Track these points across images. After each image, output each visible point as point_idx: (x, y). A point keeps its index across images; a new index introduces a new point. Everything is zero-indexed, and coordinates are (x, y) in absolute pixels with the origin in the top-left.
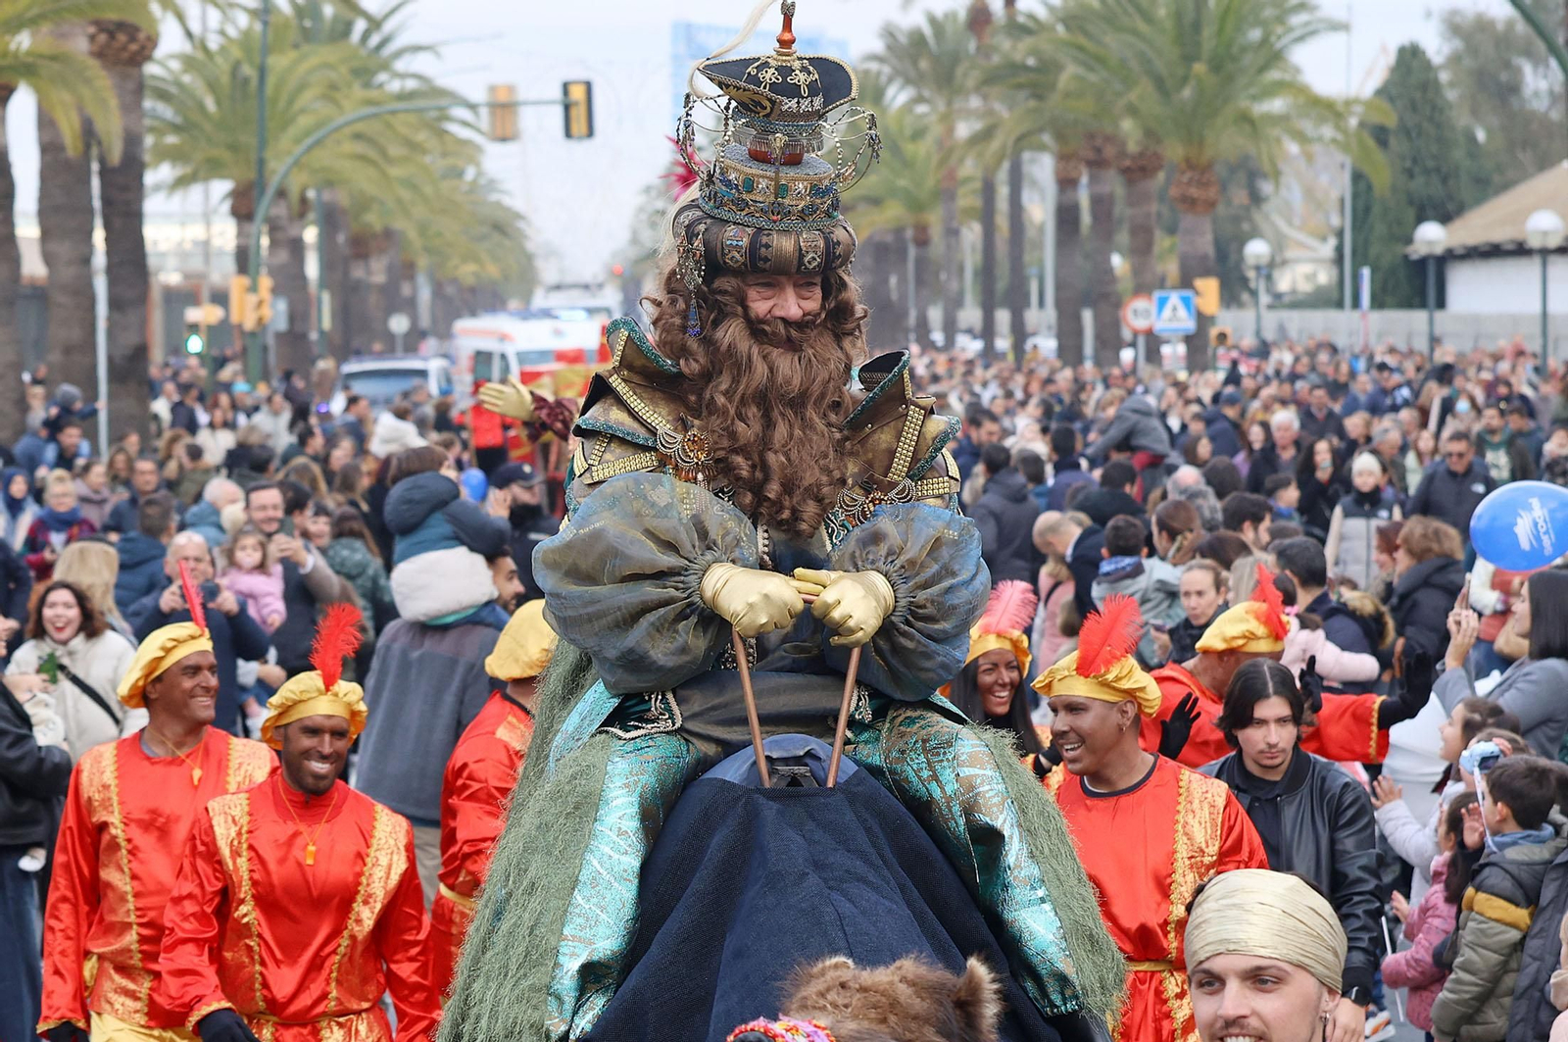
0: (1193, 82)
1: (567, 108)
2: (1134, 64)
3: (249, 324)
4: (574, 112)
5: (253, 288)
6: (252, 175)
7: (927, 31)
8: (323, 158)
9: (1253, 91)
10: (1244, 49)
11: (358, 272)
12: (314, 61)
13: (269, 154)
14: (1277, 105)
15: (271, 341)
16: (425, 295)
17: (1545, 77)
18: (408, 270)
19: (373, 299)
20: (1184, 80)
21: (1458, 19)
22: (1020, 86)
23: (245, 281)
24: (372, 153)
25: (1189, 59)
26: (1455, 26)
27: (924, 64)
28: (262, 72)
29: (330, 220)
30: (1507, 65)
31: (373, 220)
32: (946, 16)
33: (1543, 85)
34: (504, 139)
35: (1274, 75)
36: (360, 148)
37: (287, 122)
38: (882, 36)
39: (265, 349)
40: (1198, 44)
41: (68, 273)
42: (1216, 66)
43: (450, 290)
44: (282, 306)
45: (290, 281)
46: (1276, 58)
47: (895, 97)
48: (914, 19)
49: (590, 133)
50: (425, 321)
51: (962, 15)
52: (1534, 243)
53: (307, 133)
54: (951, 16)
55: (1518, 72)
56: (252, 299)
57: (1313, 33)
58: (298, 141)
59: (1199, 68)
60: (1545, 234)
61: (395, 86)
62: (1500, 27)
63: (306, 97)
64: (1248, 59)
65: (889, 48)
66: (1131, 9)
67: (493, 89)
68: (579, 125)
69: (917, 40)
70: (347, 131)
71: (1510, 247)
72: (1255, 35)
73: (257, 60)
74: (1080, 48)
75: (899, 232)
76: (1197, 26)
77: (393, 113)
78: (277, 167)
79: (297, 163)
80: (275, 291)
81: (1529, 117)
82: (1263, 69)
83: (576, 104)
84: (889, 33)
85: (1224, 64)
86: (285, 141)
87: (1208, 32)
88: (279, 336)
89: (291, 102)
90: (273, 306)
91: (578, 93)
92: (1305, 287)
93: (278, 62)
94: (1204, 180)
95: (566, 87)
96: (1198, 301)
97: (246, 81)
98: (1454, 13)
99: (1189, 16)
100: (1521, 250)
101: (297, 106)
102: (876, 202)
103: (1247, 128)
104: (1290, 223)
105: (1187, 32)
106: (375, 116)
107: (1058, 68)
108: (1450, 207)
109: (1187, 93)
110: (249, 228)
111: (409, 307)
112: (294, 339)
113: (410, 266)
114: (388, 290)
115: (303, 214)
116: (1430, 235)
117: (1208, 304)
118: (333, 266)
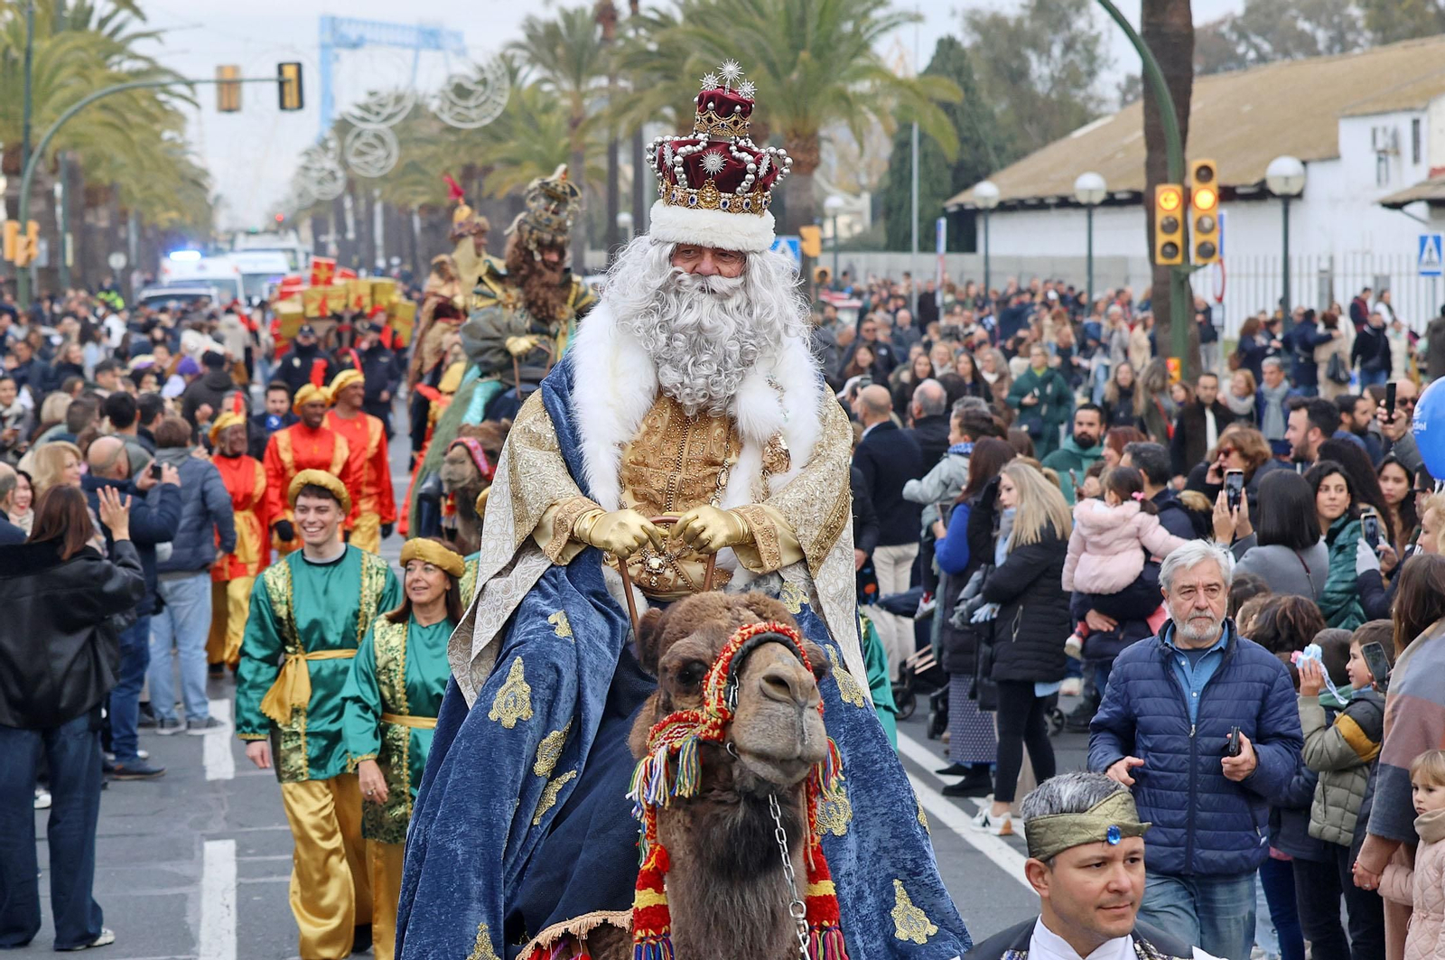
0: (800, 67)
1: (282, 84)
2: (751, 52)
3: (20, 260)
4: (287, 88)
5: (23, 231)
6: (20, 138)
7: (561, 24)
8: (78, 125)
9: (845, 74)
10: (840, 39)
11: (90, 219)
12: (70, 44)
13: (33, 121)
14: (863, 86)
15: (34, 274)
16: (133, 238)
17: (1048, 64)
18: (121, 218)
19: (99, 240)
20: (793, 65)
21: (977, 17)
22: (654, 69)
23: (16, 225)
24: (117, 121)
25: (796, 48)
26: (974, 23)
27: (560, 51)
28: (28, 53)
29: (73, 175)
30: (1019, 56)
31: (102, 175)
32: (576, 11)
33: (1046, 71)
34: (230, 110)
35: (861, 62)
36: (107, 117)
37: (47, 97)
38: (523, 27)
39: (30, 281)
40: (803, 36)
42: (818, 53)
43: (150, 234)
44: (43, 246)
45: (48, 230)
46: (862, 47)
47: (526, 76)
48: (551, 15)
49: (301, 105)
50: (134, 261)
51: (590, 10)
52: (1083, 199)
53: (66, 104)
54: (582, 11)
55: (1025, 61)
56: (23, 240)
57: (895, 25)
58: (58, 110)
59: (804, 55)
60: (1091, 191)
61: (127, 65)
62: (1012, 23)
63: (64, 75)
64: (844, 48)
65: (530, 37)
66: (750, 7)
67: (220, 69)
68: (291, 100)
69: (552, 30)
70: (97, 103)
71: (1033, 202)
72: (848, 27)
73: (24, 43)
74: (709, 39)
76: (802, 22)
77: (134, 87)
78: (41, 133)
79: (57, 131)
80: (41, 234)
81: (1034, 97)
82: (854, 56)
83: (289, 81)
84: (530, 26)
85: (824, 51)
86: (47, 111)
87: (811, 25)
88: (40, 270)
89: (52, 76)
90: (38, 247)
91: (290, 73)
92: (844, 234)
93: (42, 45)
94: (809, 146)
95: (280, 67)
96: (804, 245)
97: (15, 62)
98: (975, 12)
99: (797, 13)
100: (1065, 203)
101: (57, 81)
103: (844, 104)
104: (829, 181)
105: (796, 27)
106: (120, 91)
107: (685, 55)
108: (981, 169)
109: (795, 76)
110: (17, 181)
111: (123, 246)
112: (49, 273)
113: (124, 214)
114: (111, 233)
115: (54, 172)
116: (986, 192)
117: (812, 248)
118: (74, 213)
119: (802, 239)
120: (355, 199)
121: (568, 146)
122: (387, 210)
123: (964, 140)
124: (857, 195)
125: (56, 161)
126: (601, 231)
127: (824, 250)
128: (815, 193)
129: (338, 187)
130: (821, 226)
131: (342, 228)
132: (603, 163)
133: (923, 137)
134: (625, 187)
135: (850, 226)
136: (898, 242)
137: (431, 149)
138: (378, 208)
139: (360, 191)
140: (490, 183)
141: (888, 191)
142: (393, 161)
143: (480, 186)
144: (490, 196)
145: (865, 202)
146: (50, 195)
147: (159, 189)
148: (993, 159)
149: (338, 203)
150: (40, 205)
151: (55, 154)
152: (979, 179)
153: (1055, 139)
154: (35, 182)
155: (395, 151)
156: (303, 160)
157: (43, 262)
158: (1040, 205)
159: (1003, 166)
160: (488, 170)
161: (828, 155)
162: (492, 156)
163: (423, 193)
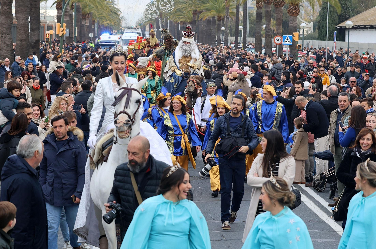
3: (61, 35)
5: (62, 26)
11: (83, 23)
15: (65, 39)
16: (96, 29)
18: (93, 23)
19: (86, 29)
23: (60, 24)
29: (78, 10)
31: (87, 10)
41: (22, 22)
43: (102, 27)
44: (68, 30)
45: (70, 26)
56: (61, 29)
71: (363, 26)
75: (214, 17)
80: (67, 27)
88: (67, 37)
90: (66, 31)
94: (296, 8)
96: (294, 38)
102: (208, 10)
104: (302, 18)
110: (60, 11)
111: (93, 31)
112: (70, 39)
113: (94, 21)
114: (89, 27)
115: (72, 9)
116: (349, 23)
117: (296, 38)
118: (78, 21)
119: (293, 36)
120: (162, 19)
121: (225, 5)
122: (171, 22)
123: (343, 7)
124: (310, 23)
125: (72, 5)
126: (234, 31)
127: (299, 39)
128: (298, 22)
129: (157, 16)
130: (299, 31)
131: (158, 28)
132: (235, 11)
133: (330, 6)
134: (241, 18)
135: (307, 31)
136: (322, 37)
137: (184, 5)
138: (169, 21)
139: (163, 16)
140: (201, 16)
141: (319, 22)
142: (173, 8)
143: (198, 16)
144: (201, 19)
145: (312, 24)
146: (71, 15)
147: (104, 15)
148: (351, 13)
149: (157, 20)
150: (68, 18)
151: (73, 3)
152: (347, 19)
153: (369, 8)
154: (66, 11)
155: (173, 6)
156: (147, 7)
157: (68, 35)
158: (365, 28)
159: (354, 16)
160: (201, 12)
161: (302, 11)
162: (202, 8)
163: (182, 18)
